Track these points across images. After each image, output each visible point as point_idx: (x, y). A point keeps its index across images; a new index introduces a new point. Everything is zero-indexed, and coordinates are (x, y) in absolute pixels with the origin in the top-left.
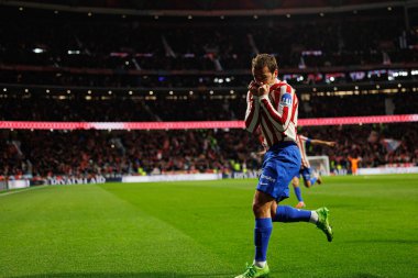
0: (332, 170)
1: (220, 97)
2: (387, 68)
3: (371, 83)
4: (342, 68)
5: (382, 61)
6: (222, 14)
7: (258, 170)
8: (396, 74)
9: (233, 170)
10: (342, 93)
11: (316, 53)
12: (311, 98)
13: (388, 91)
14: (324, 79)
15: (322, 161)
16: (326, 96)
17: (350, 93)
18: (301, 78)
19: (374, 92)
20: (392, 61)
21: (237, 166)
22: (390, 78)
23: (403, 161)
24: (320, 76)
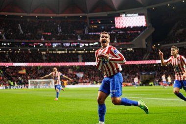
1: (5, 52)
2: (80, 42)
3: (73, 48)
4: (60, 41)
5: (77, 39)
6: (6, 14)
7: (22, 85)
8: (83, 45)
9: (10, 85)
10: (60, 52)
11: (49, 34)
12: (46, 53)
13: (80, 52)
14: (52, 45)
15: (51, 81)
16: (53, 53)
17: (63, 52)
18: (42, 45)
19: (74, 52)
20: (82, 39)
21: (12, 83)
22: (80, 46)
23: (86, 82)
24: (51, 44)
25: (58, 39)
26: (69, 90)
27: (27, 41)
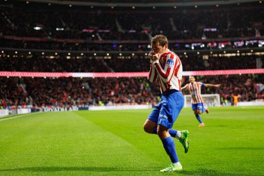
0: (221, 103)
2: (258, 39)
3: (248, 48)
4: (230, 39)
5: (255, 35)
6: (154, 5)
8: (263, 43)
10: (229, 55)
11: (213, 30)
12: (209, 57)
13: (258, 54)
14: (218, 46)
15: (215, 97)
16: (219, 56)
17: (234, 55)
18: (203, 46)
19: (249, 54)
20: (261, 35)
22: (260, 46)
24: (215, 44)
25: (227, 37)
26: (241, 110)
27: (182, 41)
